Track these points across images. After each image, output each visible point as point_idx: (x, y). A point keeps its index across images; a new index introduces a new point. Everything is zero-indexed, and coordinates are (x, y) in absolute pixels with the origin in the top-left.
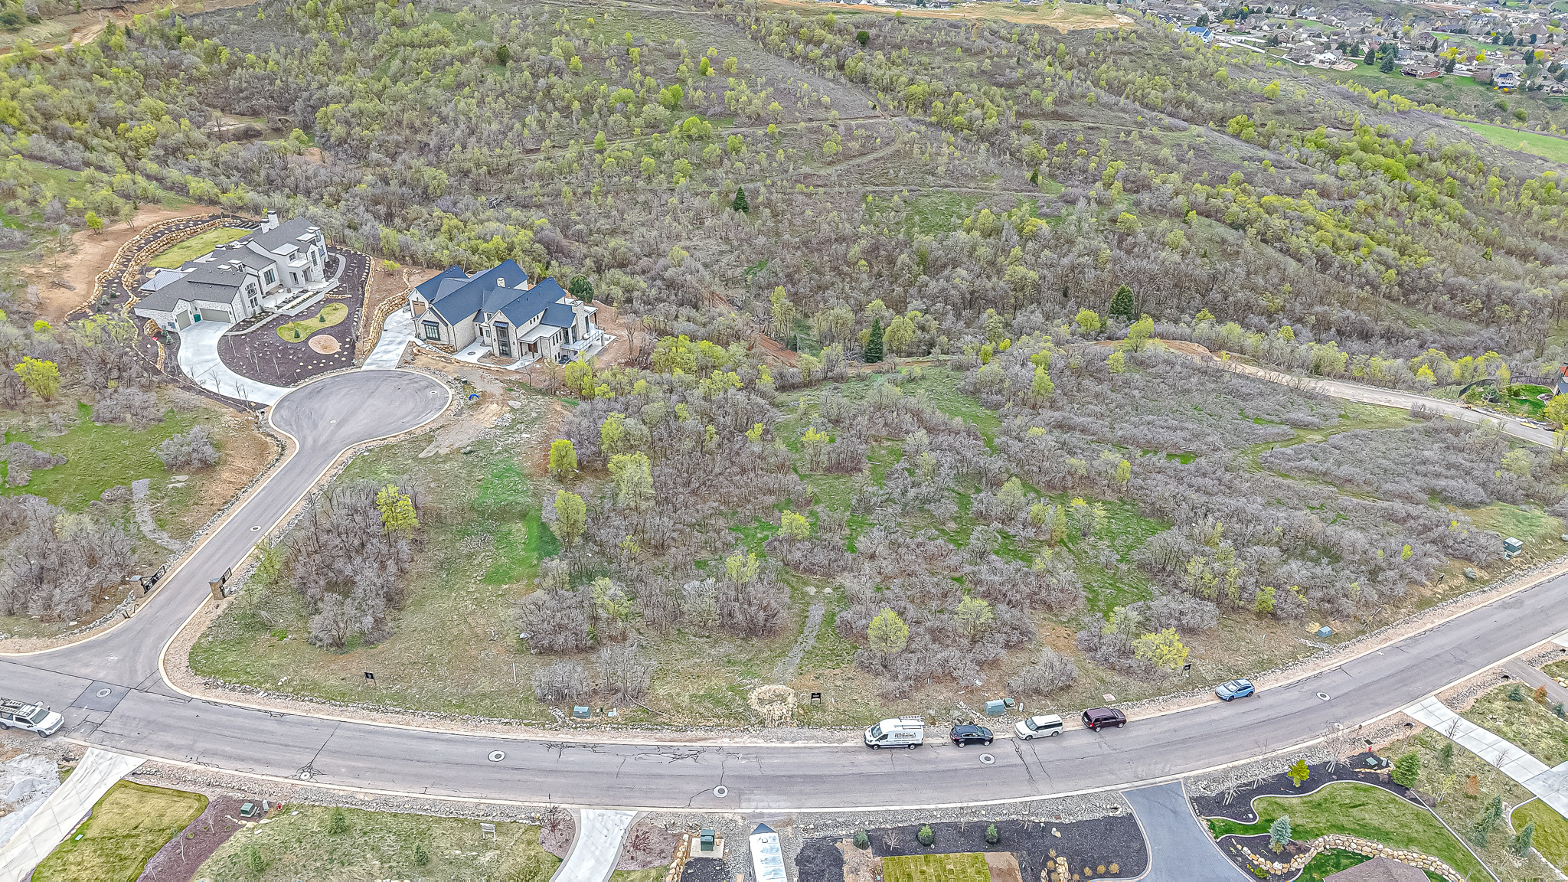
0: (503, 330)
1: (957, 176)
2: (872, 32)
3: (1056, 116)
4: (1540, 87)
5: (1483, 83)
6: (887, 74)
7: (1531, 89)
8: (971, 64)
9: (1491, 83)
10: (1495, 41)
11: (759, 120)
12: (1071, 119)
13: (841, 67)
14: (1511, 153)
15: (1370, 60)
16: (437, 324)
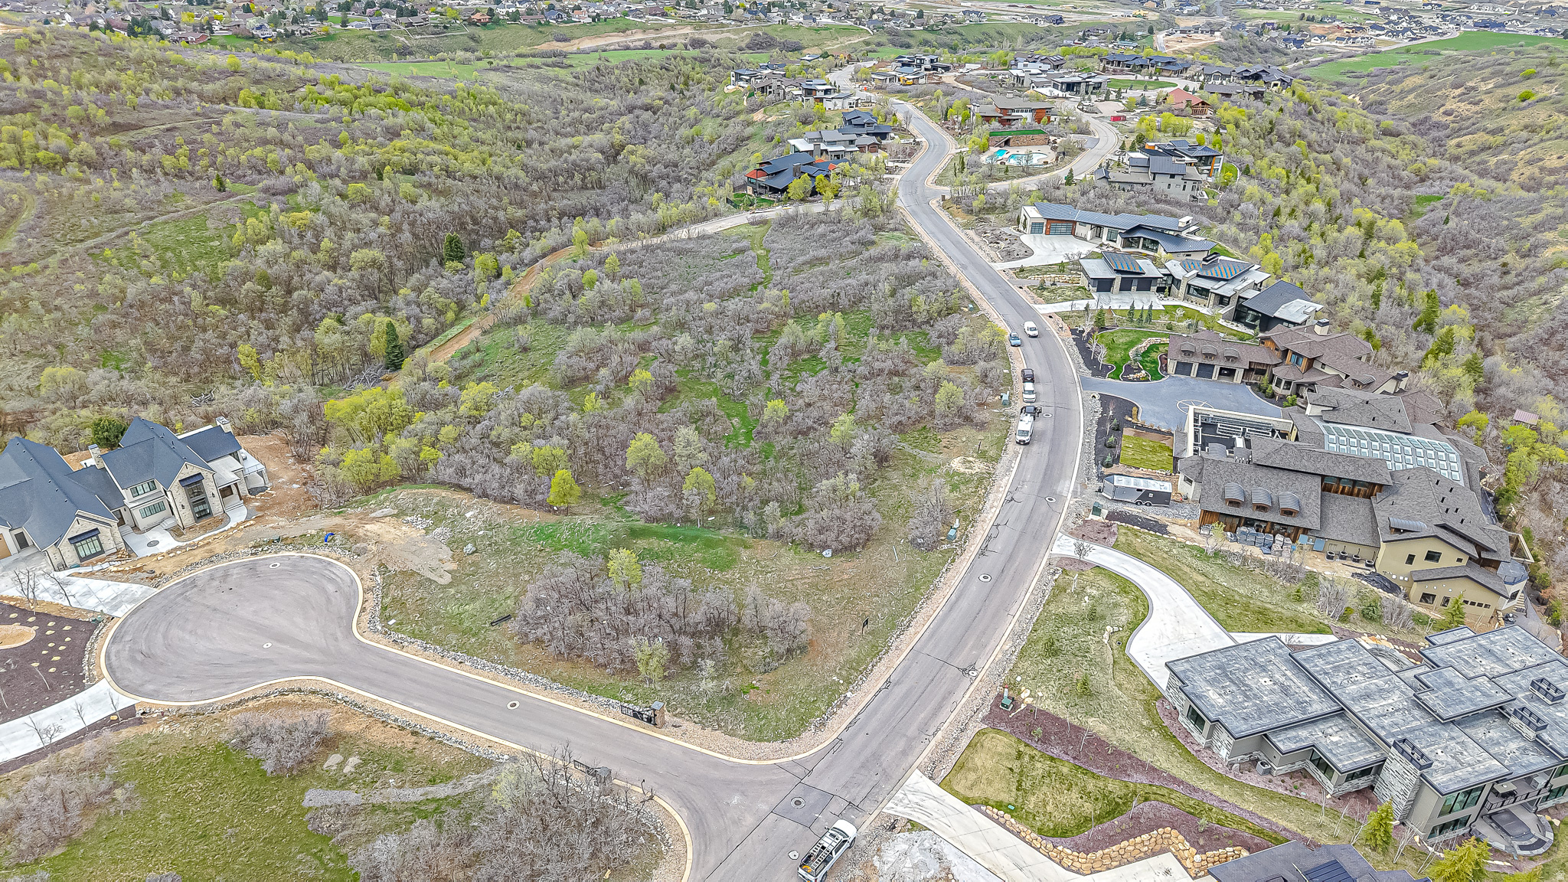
0: (193, 485)
1: (151, 206)
3: (121, 127)
4: (292, 33)
5: (247, 38)
7: (288, 36)
12: (139, 127)
16: (95, 532)
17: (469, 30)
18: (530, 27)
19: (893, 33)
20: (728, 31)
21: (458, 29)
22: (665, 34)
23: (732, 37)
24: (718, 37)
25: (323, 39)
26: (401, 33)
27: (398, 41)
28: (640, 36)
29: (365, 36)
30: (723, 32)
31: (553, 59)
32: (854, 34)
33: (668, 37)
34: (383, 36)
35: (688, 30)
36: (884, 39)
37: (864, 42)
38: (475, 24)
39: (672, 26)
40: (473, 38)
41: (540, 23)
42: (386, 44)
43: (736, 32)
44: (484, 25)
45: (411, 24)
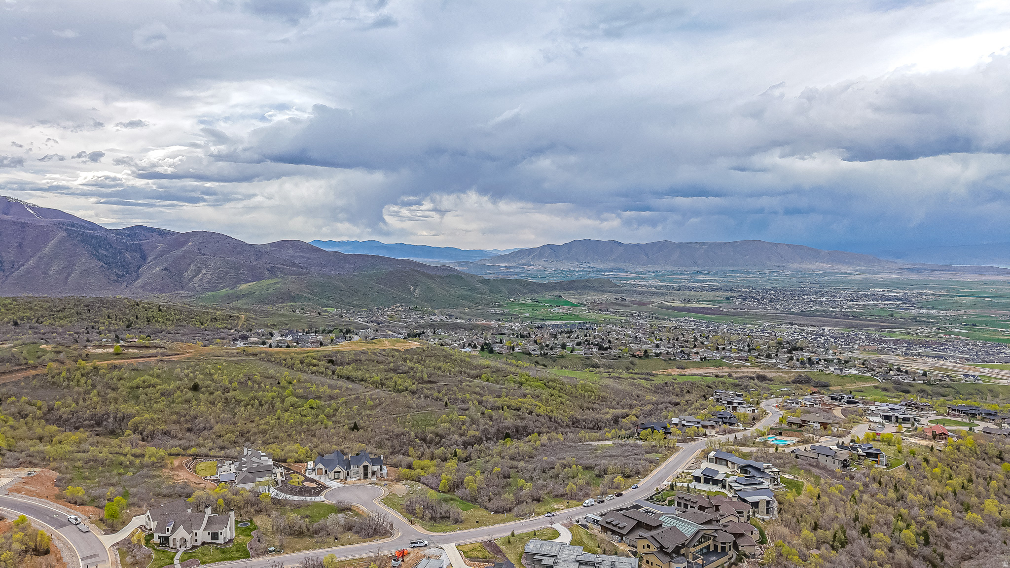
0: (366, 468)
1: (420, 408)
2: (334, 358)
3: (430, 382)
4: (547, 353)
5: (527, 354)
6: (359, 374)
7: (544, 354)
8: (381, 367)
9: (530, 354)
10: (517, 336)
11: (331, 398)
12: (436, 383)
13: (334, 373)
14: (565, 377)
15: (482, 349)
16: (340, 472)
17: (631, 359)
18: (665, 360)
19: (898, 383)
20: (782, 372)
21: (627, 358)
22: (742, 370)
23: (784, 375)
24: (775, 375)
25: (560, 357)
26: (597, 358)
27: (594, 361)
28: (727, 370)
29: (579, 358)
30: (778, 372)
31: (644, 376)
32: (868, 381)
33: (743, 372)
34: (588, 358)
35: (757, 370)
36: (890, 386)
37: (874, 386)
38: (635, 356)
39: (748, 366)
40: (632, 363)
41: (670, 359)
42: (588, 362)
43: (786, 373)
44: (640, 357)
45: (603, 354)
